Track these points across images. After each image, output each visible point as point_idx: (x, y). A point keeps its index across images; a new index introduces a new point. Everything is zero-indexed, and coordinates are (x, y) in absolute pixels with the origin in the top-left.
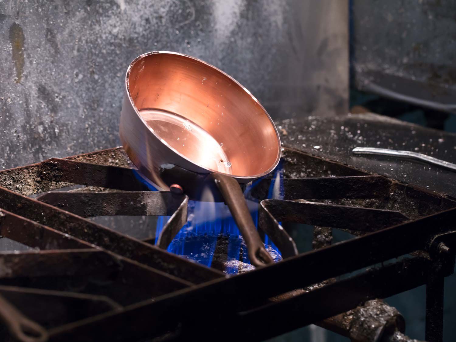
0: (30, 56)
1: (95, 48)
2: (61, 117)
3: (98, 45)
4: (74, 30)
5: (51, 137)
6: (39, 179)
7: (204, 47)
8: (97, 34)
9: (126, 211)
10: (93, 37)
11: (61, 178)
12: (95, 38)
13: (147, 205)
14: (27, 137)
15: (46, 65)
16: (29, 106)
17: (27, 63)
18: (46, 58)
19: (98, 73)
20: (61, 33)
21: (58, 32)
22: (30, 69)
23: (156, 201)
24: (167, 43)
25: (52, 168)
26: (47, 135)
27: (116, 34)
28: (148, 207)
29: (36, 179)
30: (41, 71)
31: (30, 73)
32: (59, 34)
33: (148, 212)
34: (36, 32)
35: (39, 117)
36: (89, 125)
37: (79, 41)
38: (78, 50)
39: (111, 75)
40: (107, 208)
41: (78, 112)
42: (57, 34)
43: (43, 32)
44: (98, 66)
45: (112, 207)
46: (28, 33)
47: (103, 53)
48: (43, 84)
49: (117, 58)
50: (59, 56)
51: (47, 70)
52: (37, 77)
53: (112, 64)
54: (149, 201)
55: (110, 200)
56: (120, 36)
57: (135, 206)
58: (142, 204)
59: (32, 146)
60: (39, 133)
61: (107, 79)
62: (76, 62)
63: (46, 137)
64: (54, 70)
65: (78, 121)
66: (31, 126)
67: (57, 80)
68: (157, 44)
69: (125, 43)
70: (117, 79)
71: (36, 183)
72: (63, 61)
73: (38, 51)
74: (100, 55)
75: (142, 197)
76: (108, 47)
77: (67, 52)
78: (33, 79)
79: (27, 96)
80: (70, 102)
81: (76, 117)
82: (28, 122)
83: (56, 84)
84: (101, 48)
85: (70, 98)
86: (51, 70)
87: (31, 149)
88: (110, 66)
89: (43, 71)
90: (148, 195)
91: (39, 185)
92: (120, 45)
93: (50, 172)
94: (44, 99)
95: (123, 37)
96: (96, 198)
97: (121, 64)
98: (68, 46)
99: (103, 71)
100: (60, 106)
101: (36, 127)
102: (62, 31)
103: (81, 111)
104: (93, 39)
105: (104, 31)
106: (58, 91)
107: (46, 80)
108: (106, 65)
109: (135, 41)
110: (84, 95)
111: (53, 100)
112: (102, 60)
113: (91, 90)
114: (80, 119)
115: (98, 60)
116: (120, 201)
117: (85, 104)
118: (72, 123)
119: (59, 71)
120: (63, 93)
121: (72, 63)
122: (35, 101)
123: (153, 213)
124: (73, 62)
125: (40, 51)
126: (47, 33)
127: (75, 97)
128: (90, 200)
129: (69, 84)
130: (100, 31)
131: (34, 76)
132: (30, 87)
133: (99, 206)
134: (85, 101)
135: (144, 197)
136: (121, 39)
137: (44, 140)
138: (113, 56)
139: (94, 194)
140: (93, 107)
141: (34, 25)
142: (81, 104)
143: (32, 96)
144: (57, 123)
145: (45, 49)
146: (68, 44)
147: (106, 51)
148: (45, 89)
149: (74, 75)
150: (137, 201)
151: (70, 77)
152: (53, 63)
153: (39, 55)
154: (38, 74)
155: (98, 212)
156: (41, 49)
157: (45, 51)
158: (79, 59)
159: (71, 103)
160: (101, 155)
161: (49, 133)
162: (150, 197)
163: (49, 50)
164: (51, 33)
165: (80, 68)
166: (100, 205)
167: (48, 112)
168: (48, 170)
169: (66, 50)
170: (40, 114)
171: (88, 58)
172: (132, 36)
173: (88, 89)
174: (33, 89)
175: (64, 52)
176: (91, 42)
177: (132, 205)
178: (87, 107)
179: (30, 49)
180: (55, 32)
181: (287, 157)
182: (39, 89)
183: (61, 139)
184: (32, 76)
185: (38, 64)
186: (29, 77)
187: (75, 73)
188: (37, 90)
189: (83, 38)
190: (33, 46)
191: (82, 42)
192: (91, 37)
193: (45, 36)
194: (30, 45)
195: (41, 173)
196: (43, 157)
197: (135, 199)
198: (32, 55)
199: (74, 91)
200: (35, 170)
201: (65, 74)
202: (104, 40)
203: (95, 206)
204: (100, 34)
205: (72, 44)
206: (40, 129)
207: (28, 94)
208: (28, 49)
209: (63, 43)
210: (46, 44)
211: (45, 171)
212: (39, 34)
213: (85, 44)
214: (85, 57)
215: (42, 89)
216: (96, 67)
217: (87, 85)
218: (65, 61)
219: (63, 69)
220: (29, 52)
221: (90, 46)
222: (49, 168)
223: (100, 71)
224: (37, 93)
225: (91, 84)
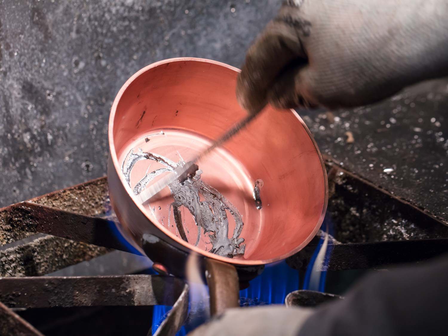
0: (10, 46)
1: (102, 27)
2: (56, 119)
3: (106, 21)
4: (72, 6)
5: (41, 147)
6: (9, 227)
7: (254, 9)
8: (103, 8)
9: (106, 300)
10: (98, 11)
11: (36, 228)
12: (102, 13)
13: (134, 292)
14: (8, 150)
15: (33, 55)
16: (10, 111)
17: (6, 56)
18: (33, 46)
19: (106, 57)
20: (53, 12)
21: (48, 11)
22: (9, 63)
23: (147, 288)
24: (202, 9)
25: (24, 215)
26: (36, 144)
27: (130, 5)
28: (136, 296)
29: (4, 227)
30: (25, 64)
31: (10, 68)
32: (49, 14)
33: (135, 302)
34: (16, 14)
35: (24, 123)
36: (94, 125)
37: (78, 19)
38: (78, 32)
39: (124, 58)
40: (79, 297)
41: (79, 111)
42: (47, 13)
43: (27, 13)
44: (105, 48)
45: (86, 296)
46: (6, 16)
47: (112, 32)
48: (29, 79)
49: (132, 36)
50: (50, 41)
51: (33, 61)
52: (19, 72)
53: (126, 44)
54: (137, 287)
55: (84, 287)
56: (136, 7)
57: (118, 294)
58: (128, 291)
59: (16, 160)
60: (24, 144)
61: (119, 65)
62: (75, 47)
63: (35, 147)
64: (44, 61)
65: (79, 122)
66: (13, 135)
67: (48, 74)
68: (189, 11)
69: (143, 16)
70: (133, 62)
71: (5, 232)
72: (56, 47)
73: (20, 38)
74: (109, 34)
75: (127, 282)
76: (120, 23)
77: (63, 36)
78: (14, 75)
79: (7, 98)
80: (67, 99)
81: (76, 116)
82: (9, 131)
83: (46, 78)
84: (110, 26)
85: (67, 94)
86: (40, 61)
87: (14, 164)
88: (122, 47)
89: (28, 64)
90: (136, 280)
91: (9, 234)
92: (137, 19)
93: (22, 220)
94: (30, 99)
95: (140, 8)
96: (64, 285)
97: (139, 43)
98: (63, 28)
99: (112, 55)
100: (54, 106)
101: (21, 136)
102: (54, 9)
103: (82, 109)
104: (98, 16)
105: (113, 3)
106: (51, 87)
107: (32, 75)
108: (118, 46)
109: (158, 11)
110: (87, 88)
111: (44, 99)
112: (111, 40)
113: (96, 80)
114: (82, 120)
115: (106, 41)
116: (98, 289)
117: (89, 99)
118: (71, 125)
119: (51, 61)
120: (57, 89)
121: (68, 48)
122: (19, 103)
123: (143, 302)
124: (70, 47)
125: (24, 38)
126: (33, 14)
127: (74, 91)
128: (56, 288)
129: (67, 76)
130: (108, 4)
131: (16, 71)
132: (11, 86)
133: (68, 294)
134: (88, 95)
135: (131, 283)
136: (138, 11)
137: (32, 151)
138: (127, 33)
139: (61, 280)
140: (100, 103)
141: (14, 5)
142: (83, 99)
143: (13, 97)
144: (50, 128)
145: (31, 35)
146: (64, 25)
147: (117, 28)
148: (31, 86)
149: (73, 63)
150: (121, 288)
151: (67, 67)
152: (42, 51)
153: (22, 44)
154: (22, 67)
155: (67, 302)
156: (25, 36)
157: (31, 38)
158: (80, 43)
159: (69, 100)
160: (96, 185)
161: (40, 141)
162: (138, 282)
163: (36, 36)
164: (39, 14)
165: (81, 55)
166: (70, 294)
167: (37, 114)
168: (20, 217)
169: (60, 32)
170: (25, 119)
171: (92, 40)
172: (153, 5)
173: (92, 80)
174: (14, 89)
175: (57, 36)
176: (96, 19)
177: (114, 293)
178: (92, 102)
179: (10, 37)
180: (45, 10)
181: (347, 184)
182: (24, 87)
183: (55, 147)
184: (13, 71)
185: (21, 55)
186: (8, 74)
187: (74, 60)
188: (20, 88)
189: (84, 15)
190: (14, 33)
191: (83, 20)
192: (95, 13)
193: (29, 18)
194: (8, 32)
195: (11, 220)
196: (32, 172)
197: (118, 285)
198: (12, 45)
199: (73, 84)
200: (2, 217)
201: (60, 64)
202: (114, 15)
203: (63, 295)
204: (108, 7)
205: (68, 24)
206: (27, 137)
207: (8, 95)
208: (6, 37)
209: (55, 23)
210: (31, 28)
211: (15, 217)
212: (22, 16)
213: (88, 23)
214: (87, 39)
215: (28, 87)
216: (104, 50)
217: (90, 75)
218: (58, 47)
219: (56, 57)
220: (8, 41)
221: (94, 25)
222: (20, 215)
223: (109, 55)
224: (21, 93)
225: (96, 73)
